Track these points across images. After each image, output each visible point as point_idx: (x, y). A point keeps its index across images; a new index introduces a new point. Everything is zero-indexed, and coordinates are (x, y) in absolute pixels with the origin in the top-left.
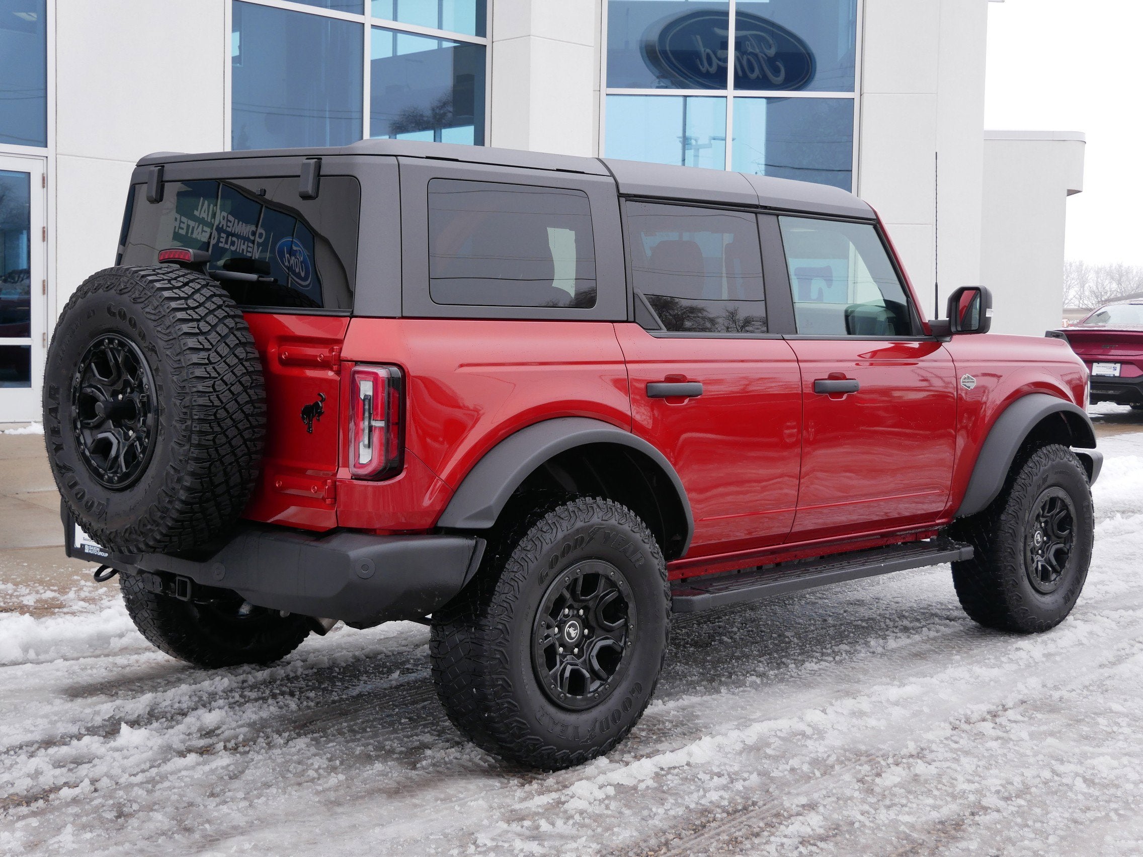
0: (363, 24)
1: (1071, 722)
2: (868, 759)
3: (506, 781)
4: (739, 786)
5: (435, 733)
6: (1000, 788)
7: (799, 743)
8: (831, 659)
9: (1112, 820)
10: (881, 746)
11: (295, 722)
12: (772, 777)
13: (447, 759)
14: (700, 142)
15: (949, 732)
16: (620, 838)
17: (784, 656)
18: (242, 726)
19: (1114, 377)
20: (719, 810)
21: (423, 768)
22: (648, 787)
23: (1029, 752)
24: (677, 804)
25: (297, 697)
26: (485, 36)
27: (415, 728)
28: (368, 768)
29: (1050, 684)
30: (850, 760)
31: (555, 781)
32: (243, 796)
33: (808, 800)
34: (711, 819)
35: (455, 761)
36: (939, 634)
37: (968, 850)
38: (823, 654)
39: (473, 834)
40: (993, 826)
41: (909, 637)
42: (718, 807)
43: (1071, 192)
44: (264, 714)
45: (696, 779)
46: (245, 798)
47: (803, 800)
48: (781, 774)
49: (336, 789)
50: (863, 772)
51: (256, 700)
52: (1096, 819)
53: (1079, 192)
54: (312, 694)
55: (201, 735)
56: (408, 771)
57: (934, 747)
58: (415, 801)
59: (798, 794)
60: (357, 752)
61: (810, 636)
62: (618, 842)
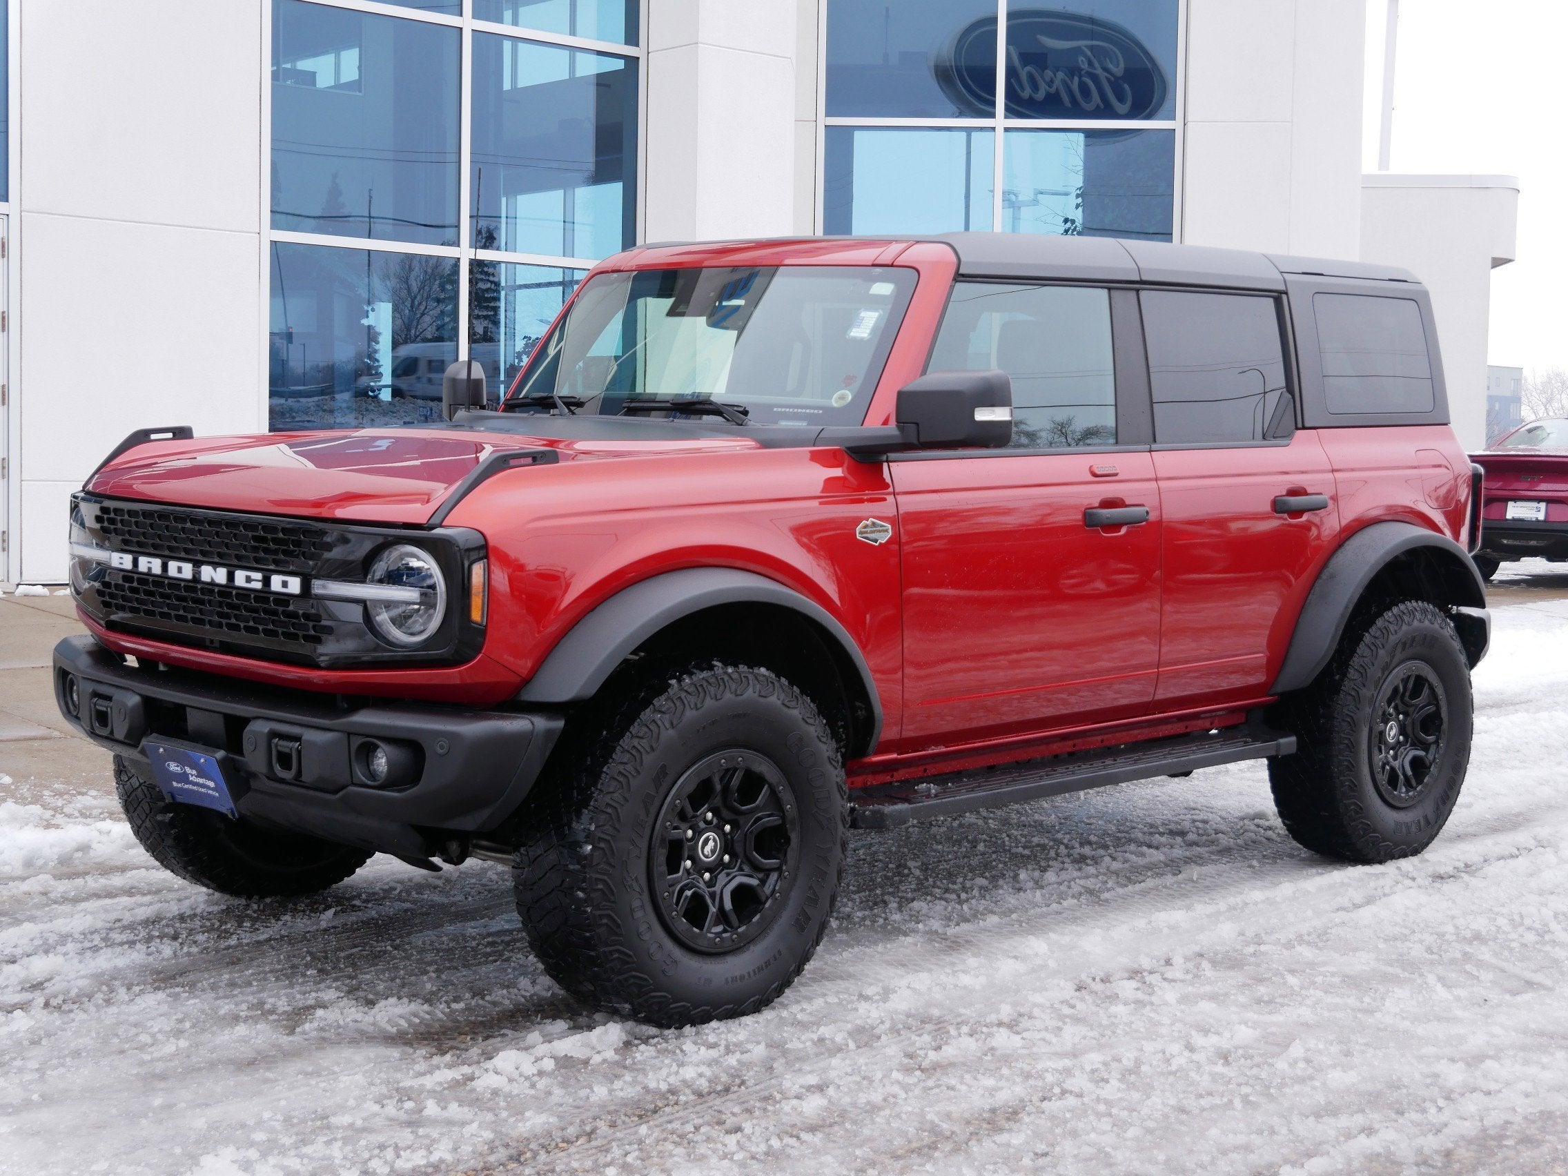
0: (461, 29)
1: (1250, 982)
2: (936, 1027)
3: (411, 1051)
4: (732, 1060)
5: (346, 989)
6: (1100, 1066)
7: (849, 1006)
8: (954, 896)
9: (1233, 1109)
10: (962, 1011)
11: (159, 973)
12: (787, 1049)
13: (341, 1022)
14: (1020, 198)
15: (1069, 992)
16: (528, 1124)
17: (889, 893)
18: (82, 977)
19: (1538, 521)
20: (688, 1091)
21: (304, 1033)
22: (605, 1061)
23: (1166, 1021)
24: (634, 1082)
25: (180, 940)
26: (637, 45)
27: (323, 981)
28: (226, 1032)
29: (1250, 933)
30: (909, 1028)
31: (480, 1051)
32: (37, 1066)
33: (821, 1079)
34: (672, 1103)
35: (351, 1024)
36: (1126, 865)
37: (1009, 1145)
38: (947, 891)
39: (327, 1117)
40: (1061, 1115)
41: (1080, 869)
42: (688, 1087)
43: (1497, 262)
44: (121, 962)
45: (678, 1051)
46: (37, 1070)
47: (812, 1080)
48: (801, 1046)
49: (171, 1057)
50: (917, 1045)
51: (121, 944)
52: (1213, 1108)
53: (1510, 261)
54: (201, 938)
55: (22, 989)
56: (280, 1036)
57: (1036, 1012)
58: (270, 1075)
59: (810, 1072)
60: (222, 1012)
61: (941, 867)
62: (523, 1129)
